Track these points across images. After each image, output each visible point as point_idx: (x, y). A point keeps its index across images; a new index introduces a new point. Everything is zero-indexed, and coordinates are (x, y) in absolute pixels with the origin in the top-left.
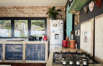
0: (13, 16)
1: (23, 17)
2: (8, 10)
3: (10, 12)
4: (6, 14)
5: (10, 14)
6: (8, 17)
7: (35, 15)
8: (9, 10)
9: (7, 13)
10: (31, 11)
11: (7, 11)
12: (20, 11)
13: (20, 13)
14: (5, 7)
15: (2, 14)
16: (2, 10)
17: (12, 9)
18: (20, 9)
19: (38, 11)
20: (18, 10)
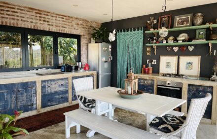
0: (29, 26)
1: (48, 30)
2: (17, 12)
3: (23, 17)
4: (14, 19)
5: (22, 20)
6: (19, 26)
7: (67, 31)
8: (20, 13)
9: (15, 17)
10: (61, 22)
11: (17, 14)
12: (42, 19)
13: (42, 22)
14: (10, 4)
16: (4, 10)
17: (27, 11)
18: (43, 16)
19: (71, 25)
20: (38, 15)
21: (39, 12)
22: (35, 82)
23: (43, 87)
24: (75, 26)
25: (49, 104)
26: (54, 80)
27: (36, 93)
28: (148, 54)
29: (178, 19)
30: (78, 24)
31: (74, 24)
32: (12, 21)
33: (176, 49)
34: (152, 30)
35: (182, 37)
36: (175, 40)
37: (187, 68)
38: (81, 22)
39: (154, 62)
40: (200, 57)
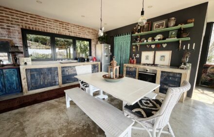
0: (55, 32)
1: (68, 35)
2: (46, 22)
4: (44, 27)
5: (50, 28)
6: (48, 32)
7: (81, 36)
10: (77, 30)
11: (46, 24)
12: (64, 28)
13: (64, 30)
14: (41, 17)
15: (36, 25)
16: (36, 21)
17: (53, 22)
18: (64, 25)
19: (84, 32)
20: (61, 25)
21: (62, 23)
22: (57, 68)
23: (63, 71)
24: (87, 33)
25: (67, 82)
26: (70, 67)
27: (58, 75)
28: (133, 50)
29: (155, 24)
30: (89, 32)
31: (86, 31)
32: (43, 28)
33: (153, 46)
34: (137, 33)
35: (158, 37)
36: (153, 39)
37: (161, 60)
38: (91, 31)
39: (138, 56)
40: (171, 51)
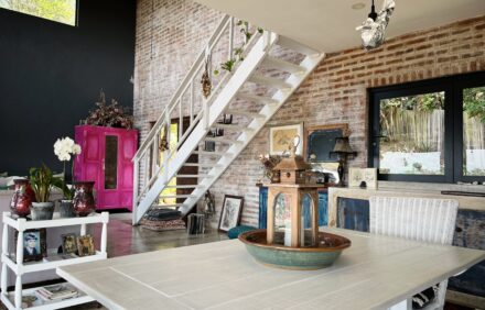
0: (458, 67)
3: (444, 52)
5: (440, 60)
8: (437, 44)
9: (425, 59)
11: (428, 51)
14: (414, 35)
15: (399, 68)
16: (402, 53)
17: (454, 33)
